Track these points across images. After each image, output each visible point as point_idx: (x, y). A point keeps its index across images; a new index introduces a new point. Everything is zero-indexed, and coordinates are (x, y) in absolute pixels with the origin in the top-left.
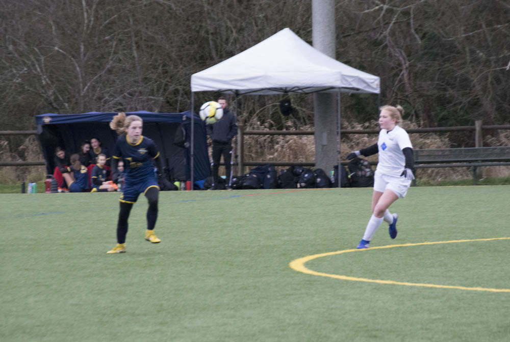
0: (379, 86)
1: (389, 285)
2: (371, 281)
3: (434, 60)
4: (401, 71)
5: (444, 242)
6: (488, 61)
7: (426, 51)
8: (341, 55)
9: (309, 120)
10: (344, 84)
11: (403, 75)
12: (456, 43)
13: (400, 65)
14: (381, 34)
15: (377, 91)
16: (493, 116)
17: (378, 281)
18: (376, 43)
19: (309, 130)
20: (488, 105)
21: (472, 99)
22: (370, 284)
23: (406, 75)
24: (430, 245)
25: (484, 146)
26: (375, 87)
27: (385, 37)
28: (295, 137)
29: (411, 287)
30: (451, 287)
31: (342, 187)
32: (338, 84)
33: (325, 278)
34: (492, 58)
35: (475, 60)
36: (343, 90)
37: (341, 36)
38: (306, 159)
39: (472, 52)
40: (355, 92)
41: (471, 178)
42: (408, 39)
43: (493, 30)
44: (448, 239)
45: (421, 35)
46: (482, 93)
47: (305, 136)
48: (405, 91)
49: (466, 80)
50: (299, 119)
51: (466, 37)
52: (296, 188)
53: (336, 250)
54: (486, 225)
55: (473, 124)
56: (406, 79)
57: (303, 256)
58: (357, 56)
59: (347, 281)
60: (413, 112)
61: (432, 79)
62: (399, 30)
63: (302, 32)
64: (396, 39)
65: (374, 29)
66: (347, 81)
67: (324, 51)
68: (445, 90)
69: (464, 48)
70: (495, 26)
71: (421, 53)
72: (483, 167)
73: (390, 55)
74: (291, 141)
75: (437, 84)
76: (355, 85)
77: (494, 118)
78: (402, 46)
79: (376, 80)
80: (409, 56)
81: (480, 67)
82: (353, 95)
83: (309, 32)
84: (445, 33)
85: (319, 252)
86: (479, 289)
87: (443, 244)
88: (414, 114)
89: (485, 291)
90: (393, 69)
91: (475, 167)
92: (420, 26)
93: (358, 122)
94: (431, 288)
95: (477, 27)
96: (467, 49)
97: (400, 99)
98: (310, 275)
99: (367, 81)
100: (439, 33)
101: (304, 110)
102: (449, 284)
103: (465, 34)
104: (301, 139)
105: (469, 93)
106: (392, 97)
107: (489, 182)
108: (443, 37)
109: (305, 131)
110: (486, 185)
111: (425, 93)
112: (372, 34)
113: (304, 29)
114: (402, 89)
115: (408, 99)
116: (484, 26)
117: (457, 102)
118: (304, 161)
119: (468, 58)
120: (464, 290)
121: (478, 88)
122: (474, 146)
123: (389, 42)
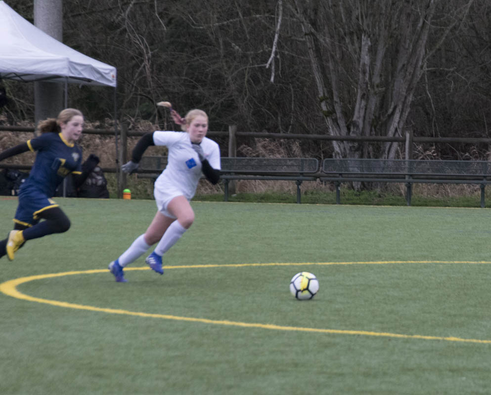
0: (115, 78)
1: (121, 315)
2: (98, 309)
3: (182, 51)
4: (142, 61)
5: (188, 267)
6: (245, 56)
7: (172, 39)
8: (68, 39)
9: (28, 114)
10: (73, 74)
11: (144, 67)
12: (208, 33)
13: (141, 54)
14: (119, 15)
15: (113, 84)
16: (249, 121)
17: (108, 310)
18: (113, 26)
19: (29, 126)
20: (243, 107)
21: (225, 100)
22: (97, 313)
23: (148, 67)
24: (171, 269)
25: (237, 156)
26: (110, 78)
27: (123, 20)
28: (10, 133)
29: (147, 319)
30: (194, 319)
31: (67, 196)
32: (65, 72)
33: (43, 304)
34: (249, 53)
35: (230, 54)
36: (70, 80)
37: (70, 15)
38: (24, 160)
39: (227, 45)
40: (86, 83)
41: (222, 192)
42: (151, 24)
43: (251, 21)
44: (193, 264)
45: (166, 20)
46: (237, 93)
47: (22, 133)
48: (147, 87)
49: (219, 77)
50: (15, 112)
51: (219, 26)
52: (11, 195)
53: (57, 272)
54: (238, 248)
55: (227, 129)
56: (148, 72)
57: (16, 278)
58: (88, 41)
59: (69, 310)
60: (156, 112)
61: (179, 74)
62: (140, 12)
63: (20, 7)
64: (136, 23)
65: (110, 9)
66: (76, 69)
67: (49, 32)
68: (194, 87)
69: (217, 39)
70: (254, 16)
71: (166, 41)
72: (237, 181)
73: (130, 42)
74: (5, 138)
75: (185, 80)
76: (86, 75)
77: (251, 124)
78: (144, 32)
79: (111, 71)
80: (151, 44)
81: (236, 63)
82: (83, 87)
83: (29, 7)
84: (195, 19)
85: (36, 273)
86: (226, 323)
87: (187, 269)
88: (157, 114)
89: (233, 326)
90: (132, 58)
91: (227, 180)
92: (165, 9)
93: (89, 120)
94: (171, 320)
95: (231, 15)
96: (221, 41)
97: (141, 95)
98: (24, 301)
99: (101, 71)
100: (189, 19)
101: (21, 101)
102: (192, 316)
103: (218, 22)
104: (17, 136)
105: (223, 93)
106: (131, 92)
107: (243, 198)
108: (193, 24)
109: (23, 127)
110: (239, 201)
111: (171, 89)
112: (108, 16)
113: (23, 4)
114: (143, 83)
115: (149, 96)
116: (240, 14)
117: (208, 102)
118: (21, 163)
119: (222, 52)
120: (208, 324)
121: (233, 87)
122: (228, 156)
123: (129, 27)
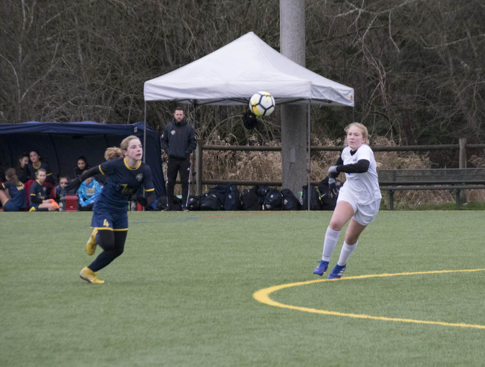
0: (353, 99)
1: (364, 319)
2: (343, 314)
3: (414, 70)
4: (378, 82)
5: (424, 272)
6: (473, 73)
7: (405, 60)
8: (311, 64)
9: (275, 134)
10: (315, 96)
11: (380, 86)
12: (439, 52)
13: (376, 75)
14: (356, 40)
15: (352, 104)
16: (478, 134)
17: (352, 315)
18: (351, 51)
19: (276, 146)
20: (472, 121)
21: (455, 115)
22: (342, 318)
23: (383, 87)
24: (409, 276)
25: (468, 167)
26: (349, 99)
27: (360, 44)
28: (260, 153)
29: (388, 322)
30: (432, 323)
31: (311, 209)
32: (308, 95)
33: (293, 310)
34: (477, 69)
35: (459, 71)
36: (313, 102)
37: (312, 42)
38: (272, 178)
39: (456, 63)
40: (327, 104)
41: (454, 202)
42: (385, 47)
43: (479, 39)
44: (429, 270)
45: (400, 43)
46: (466, 108)
47: (270, 152)
48: (383, 105)
49: (449, 93)
50: (264, 133)
51: (449, 46)
52: (262, 210)
53: (305, 280)
54: (470, 254)
55: (457, 142)
56: (383, 91)
57: (268, 287)
58: (328, 65)
59: (317, 315)
60: (391, 128)
61: (411, 92)
62: (375, 36)
63: (268, 37)
64: (372, 46)
65: (349, 35)
66: (318, 92)
67: (293, 58)
68: (426, 104)
69: (447, 58)
70: (482, 35)
71: (400, 62)
72: (468, 190)
73: (366, 65)
74: (256, 157)
75: (418, 97)
76: (327, 97)
77: (480, 136)
78: (380, 55)
79: (350, 91)
80: (386, 65)
81: (464, 80)
82: (324, 108)
83: (275, 37)
84: (426, 40)
85: (285, 281)
86: (463, 325)
87: (423, 275)
88: (392, 130)
89: (469, 328)
90: (369, 79)
91: (459, 190)
92: (398, 33)
93: (330, 138)
94: (410, 324)
95: (461, 35)
96: (450, 60)
97: (377, 113)
98: (276, 308)
99: (341, 92)
100: (420, 41)
101: (269, 123)
102: (430, 320)
103: (448, 42)
104: (266, 155)
105: (452, 108)
106: (367, 110)
107: (474, 206)
108: (424, 45)
109: (271, 146)
110: (470, 210)
111: (404, 107)
112: (346, 41)
113: (270, 34)
114: (378, 102)
115: (385, 114)
116: (468, 34)
117: (439, 117)
118: (270, 180)
119: (451, 69)
120: (447, 326)
121: (462, 102)
122: (458, 167)
123: (365, 50)
